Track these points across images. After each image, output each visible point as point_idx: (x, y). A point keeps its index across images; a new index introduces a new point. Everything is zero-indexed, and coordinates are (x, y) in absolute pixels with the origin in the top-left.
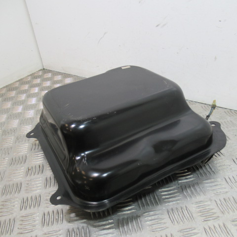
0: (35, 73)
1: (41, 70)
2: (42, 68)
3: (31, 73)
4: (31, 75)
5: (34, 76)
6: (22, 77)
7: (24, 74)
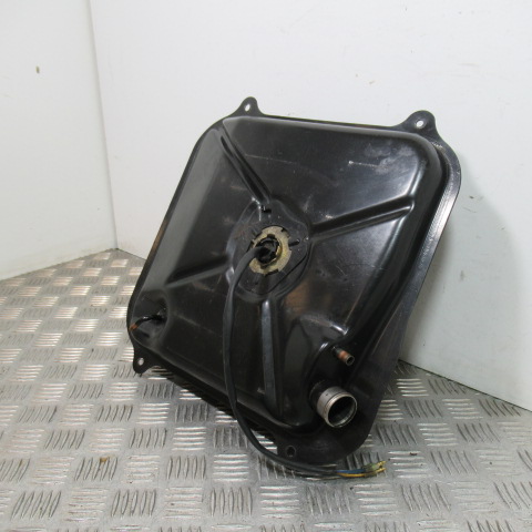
0: (95, 255)
1: (111, 250)
2: (114, 247)
3: (87, 254)
4: (86, 258)
5: (90, 261)
6: (66, 260)
7: (72, 253)
